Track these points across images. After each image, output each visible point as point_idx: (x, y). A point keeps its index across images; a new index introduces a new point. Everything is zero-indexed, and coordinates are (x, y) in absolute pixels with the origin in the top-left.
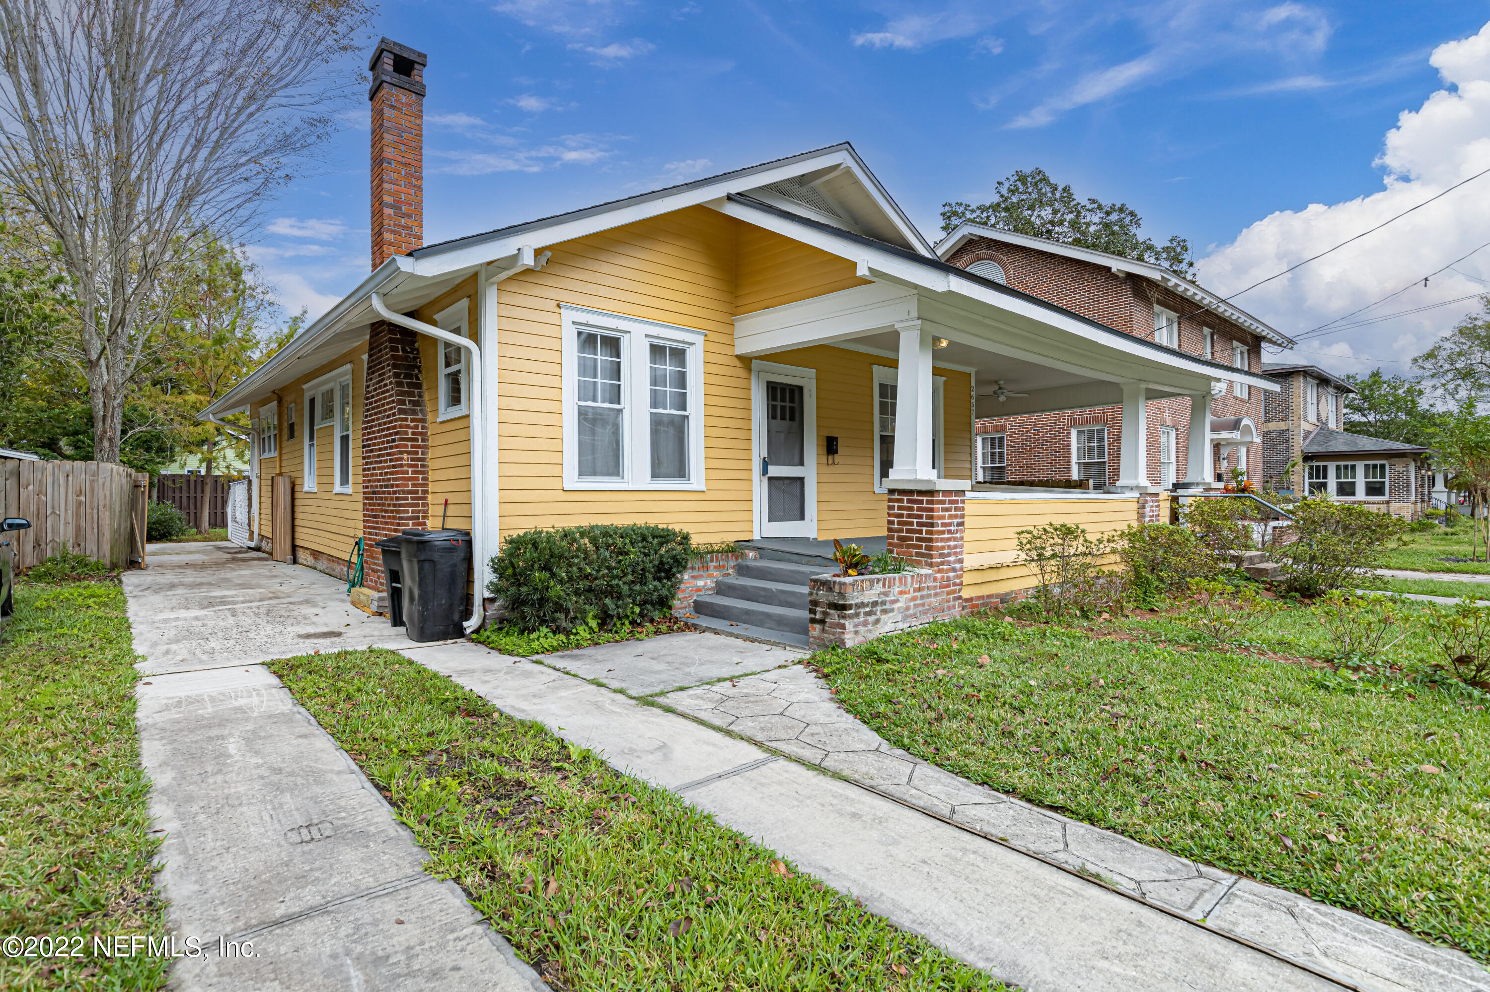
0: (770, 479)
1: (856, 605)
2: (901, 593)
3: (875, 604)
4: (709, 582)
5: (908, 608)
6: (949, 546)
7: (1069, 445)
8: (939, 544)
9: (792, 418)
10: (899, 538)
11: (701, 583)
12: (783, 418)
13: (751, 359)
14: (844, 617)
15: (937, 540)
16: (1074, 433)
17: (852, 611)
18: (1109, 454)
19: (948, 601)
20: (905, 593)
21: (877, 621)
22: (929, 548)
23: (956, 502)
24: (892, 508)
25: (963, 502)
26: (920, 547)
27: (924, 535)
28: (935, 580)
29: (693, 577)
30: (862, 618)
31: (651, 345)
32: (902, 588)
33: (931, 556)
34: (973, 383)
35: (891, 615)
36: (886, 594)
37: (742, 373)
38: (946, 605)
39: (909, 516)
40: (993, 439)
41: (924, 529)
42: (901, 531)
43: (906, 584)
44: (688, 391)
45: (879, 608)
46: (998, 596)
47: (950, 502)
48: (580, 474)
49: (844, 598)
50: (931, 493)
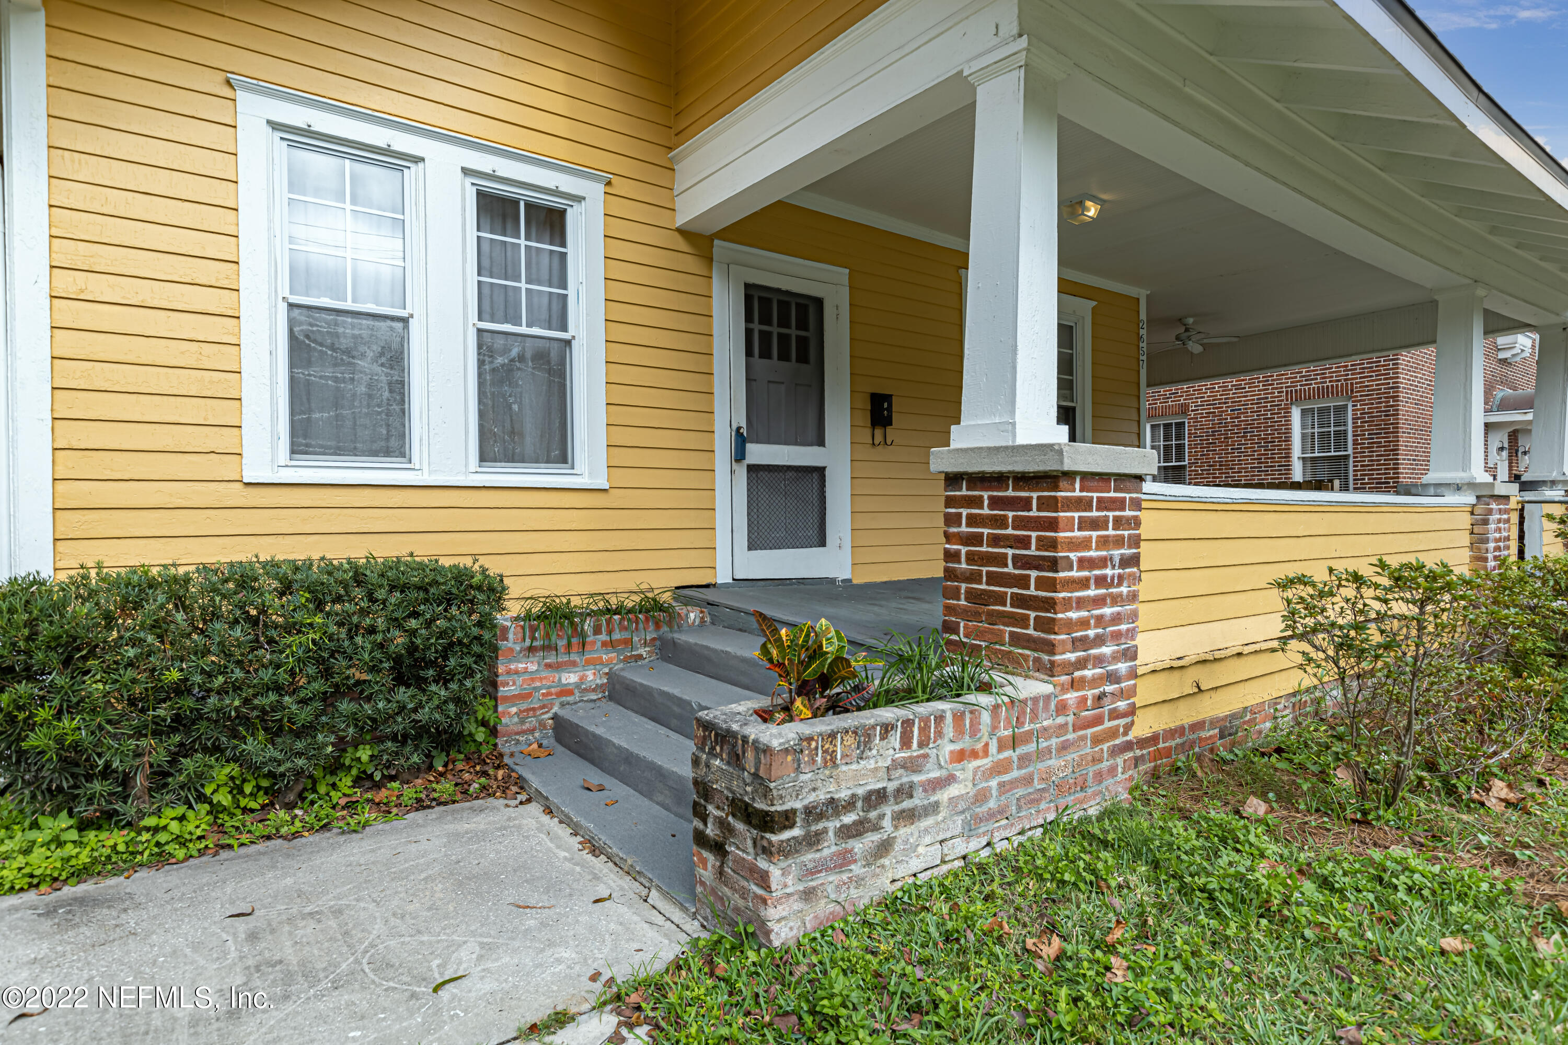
0: (751, 469)
1: (808, 811)
2: (960, 756)
3: (877, 797)
4: (590, 675)
5: (981, 797)
6: (1100, 619)
7: (1288, 431)
8: (1073, 615)
9: (803, 358)
10: (972, 596)
11: (570, 678)
12: (784, 356)
13: (711, 238)
14: (766, 851)
15: (1068, 604)
16: (1296, 414)
17: (796, 832)
18: (1355, 443)
19: (1096, 760)
20: (974, 755)
21: (885, 847)
22: (1047, 625)
23: (1119, 504)
24: (953, 520)
25: (1137, 505)
26: (1023, 621)
27: (1032, 591)
28: (1062, 708)
29: (548, 666)
30: (830, 848)
31: (480, 194)
32: (966, 743)
33: (1051, 648)
34: (1143, 316)
35: (929, 822)
36: (912, 766)
37: (691, 264)
38: (1092, 770)
39: (995, 541)
40: (1167, 426)
41: (1034, 574)
42: (974, 577)
43: (974, 731)
44: (571, 292)
45: (888, 810)
46: (1213, 723)
47: (1103, 504)
48: (293, 452)
49: (766, 793)
50: (1051, 479)
